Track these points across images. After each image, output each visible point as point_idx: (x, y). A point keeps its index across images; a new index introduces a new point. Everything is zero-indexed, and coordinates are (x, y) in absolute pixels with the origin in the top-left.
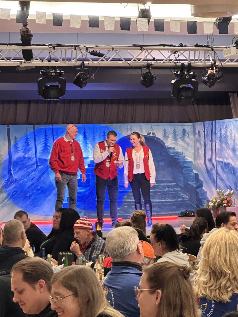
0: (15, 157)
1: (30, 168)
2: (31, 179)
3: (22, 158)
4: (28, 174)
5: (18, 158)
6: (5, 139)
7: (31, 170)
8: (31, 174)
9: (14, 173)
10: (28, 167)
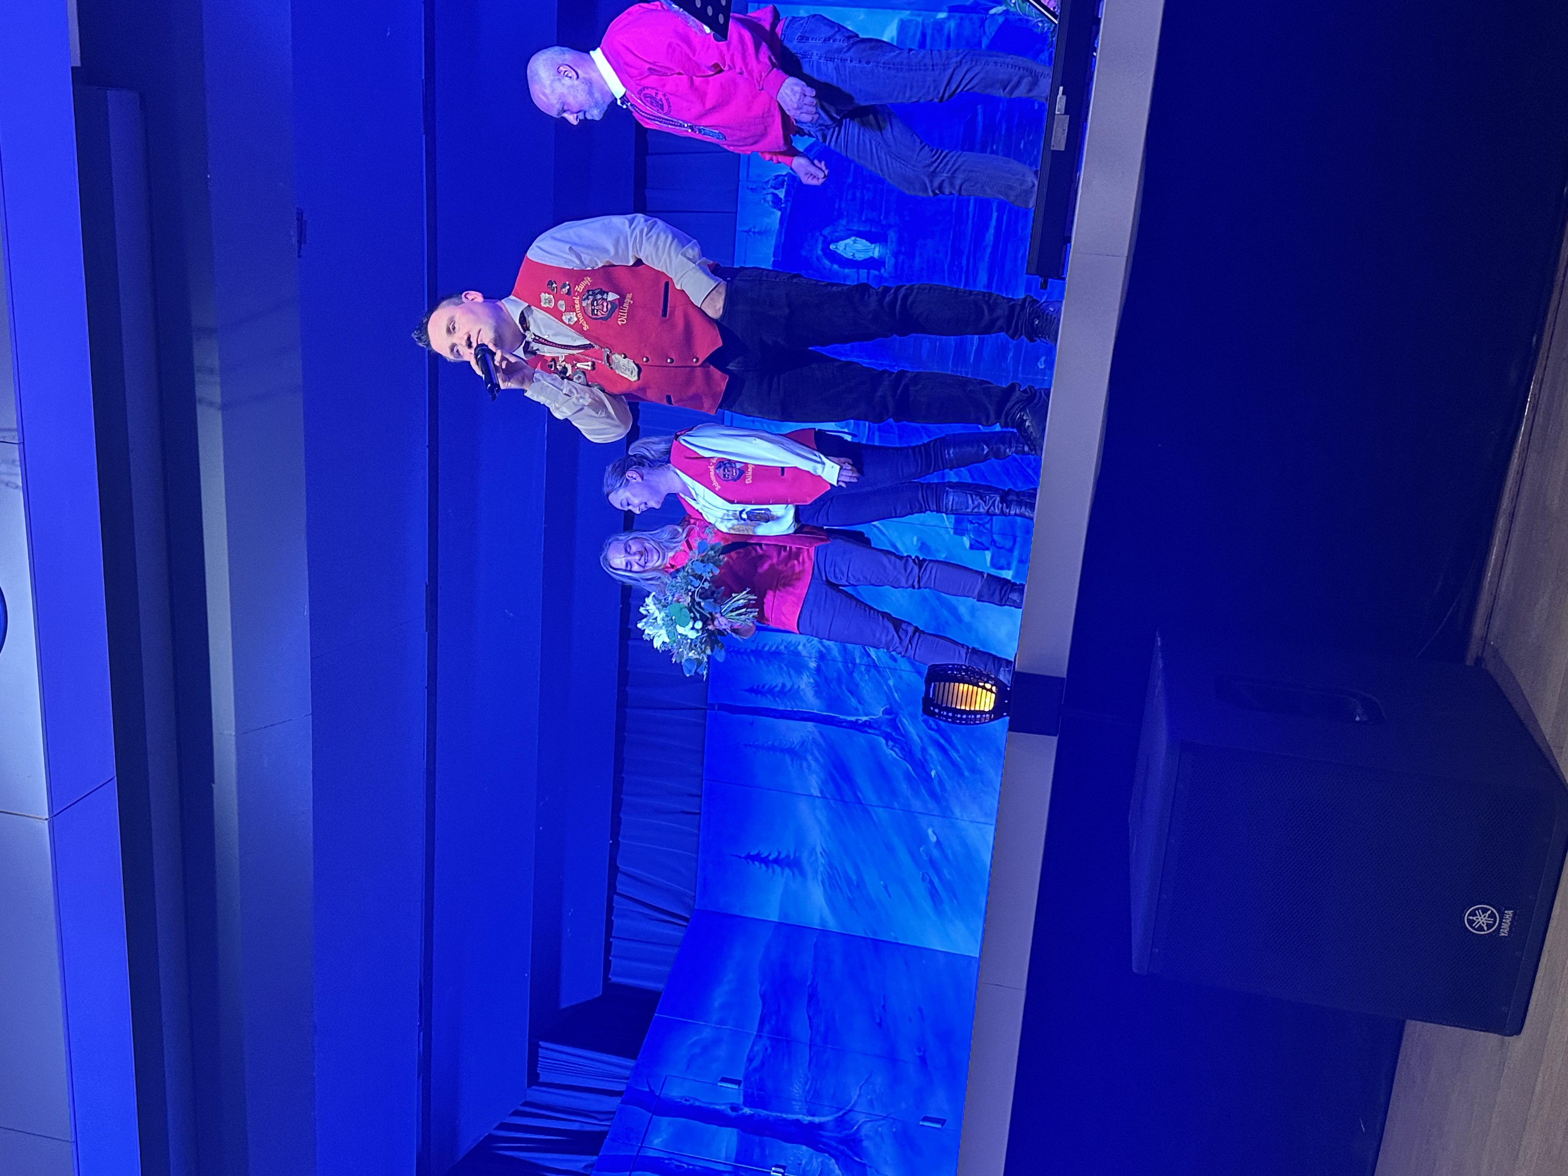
0: (812, 703)
1: (855, 659)
2: (891, 663)
3: (817, 678)
4: (873, 670)
5: (816, 692)
6: (752, 724)
7: (861, 658)
8: (873, 659)
9: (867, 715)
10: (850, 665)
